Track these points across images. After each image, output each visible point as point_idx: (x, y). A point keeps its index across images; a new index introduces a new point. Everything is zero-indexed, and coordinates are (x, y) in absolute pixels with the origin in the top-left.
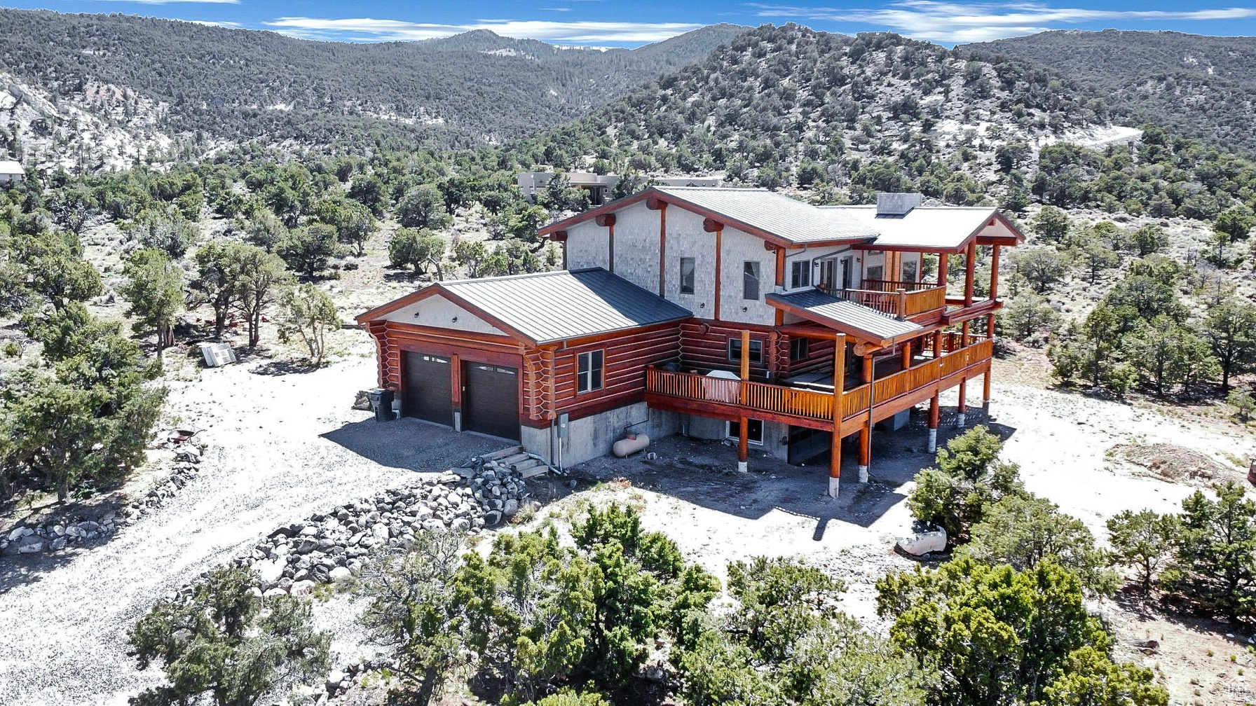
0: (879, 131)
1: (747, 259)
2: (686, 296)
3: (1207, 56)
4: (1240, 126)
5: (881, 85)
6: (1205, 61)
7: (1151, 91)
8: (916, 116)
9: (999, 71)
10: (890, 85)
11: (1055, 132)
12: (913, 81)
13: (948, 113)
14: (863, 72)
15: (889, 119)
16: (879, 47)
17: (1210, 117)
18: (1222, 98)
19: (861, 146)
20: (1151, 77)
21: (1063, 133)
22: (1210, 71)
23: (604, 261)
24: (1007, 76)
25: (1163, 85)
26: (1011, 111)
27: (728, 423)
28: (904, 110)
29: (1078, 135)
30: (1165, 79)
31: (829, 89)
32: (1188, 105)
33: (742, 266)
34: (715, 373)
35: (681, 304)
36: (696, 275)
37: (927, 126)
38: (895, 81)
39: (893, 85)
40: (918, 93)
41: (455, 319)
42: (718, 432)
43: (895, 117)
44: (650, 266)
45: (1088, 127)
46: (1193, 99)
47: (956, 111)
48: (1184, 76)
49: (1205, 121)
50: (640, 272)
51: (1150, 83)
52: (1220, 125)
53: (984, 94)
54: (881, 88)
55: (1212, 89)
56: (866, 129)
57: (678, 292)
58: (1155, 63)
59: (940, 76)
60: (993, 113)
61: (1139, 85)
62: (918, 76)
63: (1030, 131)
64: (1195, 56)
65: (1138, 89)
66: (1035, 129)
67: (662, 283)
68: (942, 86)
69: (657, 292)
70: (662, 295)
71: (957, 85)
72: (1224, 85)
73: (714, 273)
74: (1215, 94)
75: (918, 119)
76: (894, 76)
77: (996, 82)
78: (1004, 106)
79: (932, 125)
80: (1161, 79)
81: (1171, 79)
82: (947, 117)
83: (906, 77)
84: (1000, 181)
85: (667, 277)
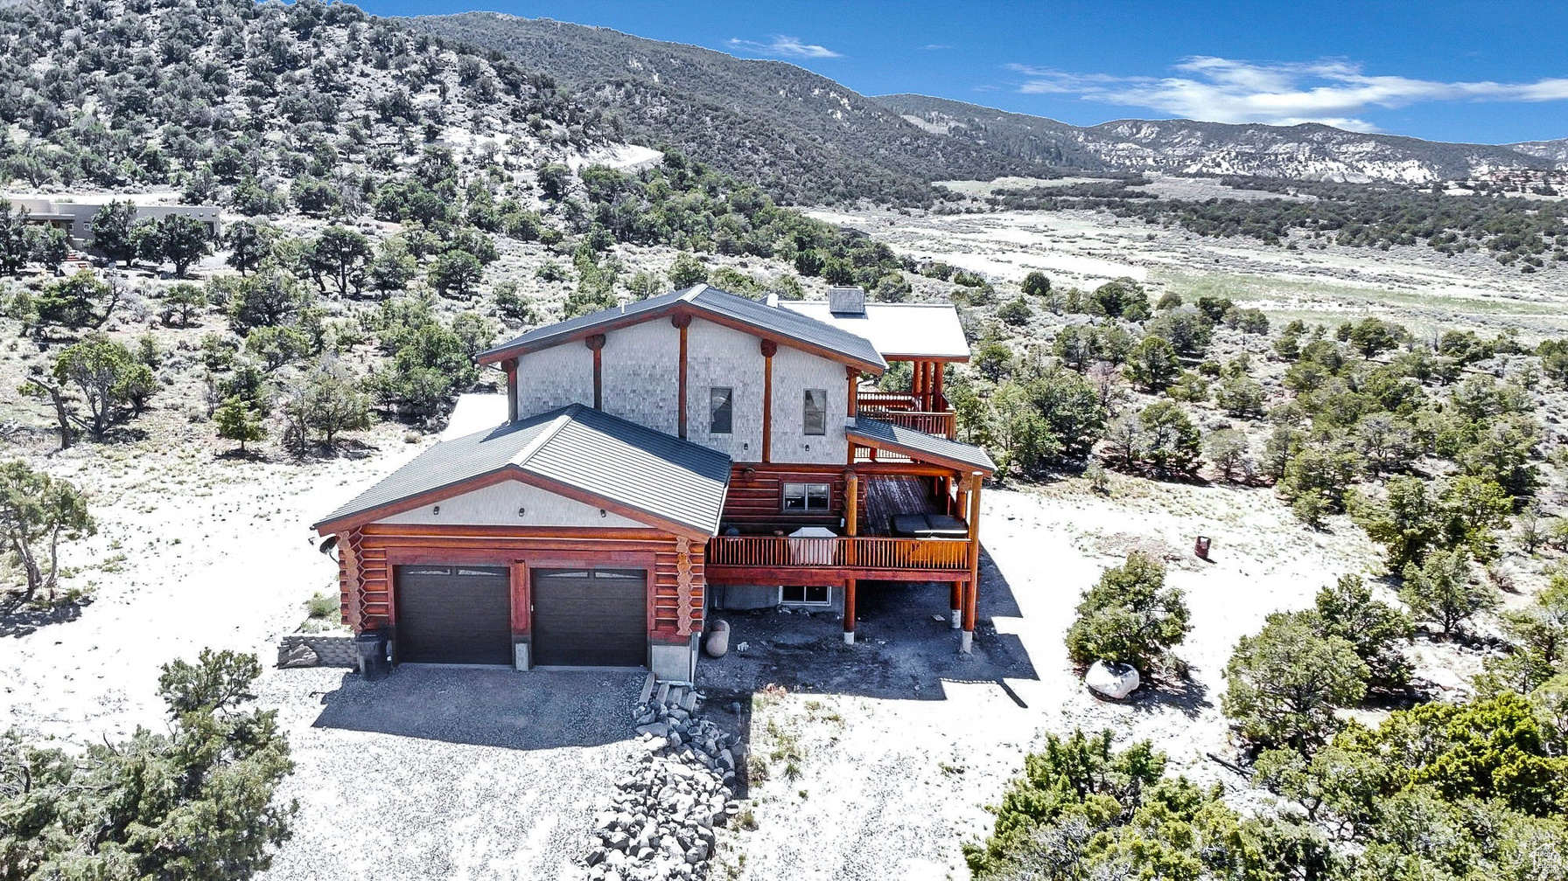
0: (371, 137)
1: (809, 388)
2: (720, 435)
3: (650, 62)
4: (705, 143)
5: (351, 73)
6: (650, 67)
7: (611, 98)
8: (414, 120)
9: (499, 70)
10: (363, 74)
11: (579, 150)
12: (395, 72)
13: (451, 119)
14: (321, 53)
15: (377, 121)
16: (332, 19)
17: (676, 132)
18: (683, 112)
19: (352, 157)
20: (609, 82)
21: (586, 151)
22: (656, 78)
23: (585, 396)
24: (510, 77)
25: (622, 91)
26: (525, 120)
27: (781, 588)
28: (394, 110)
29: (601, 154)
30: (623, 85)
31: (279, 72)
32: (651, 117)
33: (802, 395)
34: (806, 531)
35: (713, 446)
36: (734, 409)
37: (431, 135)
38: (368, 69)
39: (368, 75)
40: (406, 89)
41: (522, 511)
42: (767, 598)
43: (386, 119)
44: (662, 400)
45: (609, 146)
46: (655, 110)
47: (460, 116)
48: (641, 83)
49: (671, 136)
50: (646, 407)
51: (608, 88)
52: (687, 142)
53: (487, 97)
54: (354, 78)
55: (672, 102)
56: (354, 133)
57: (707, 431)
58: (602, 65)
59: (429, 70)
60: (505, 122)
61: (598, 89)
62: (399, 67)
63: (553, 147)
64: (640, 61)
65: (598, 93)
66: (558, 145)
67: (682, 420)
68: (434, 82)
69: (675, 433)
70: (682, 436)
71: (452, 80)
72: (681, 97)
73: (761, 405)
74: (676, 107)
75: (416, 124)
76: (365, 62)
77: (498, 83)
78: (515, 114)
79: (437, 133)
80: (619, 85)
81: (628, 85)
82: (452, 124)
83: (382, 65)
84: (552, 210)
85: (689, 413)
